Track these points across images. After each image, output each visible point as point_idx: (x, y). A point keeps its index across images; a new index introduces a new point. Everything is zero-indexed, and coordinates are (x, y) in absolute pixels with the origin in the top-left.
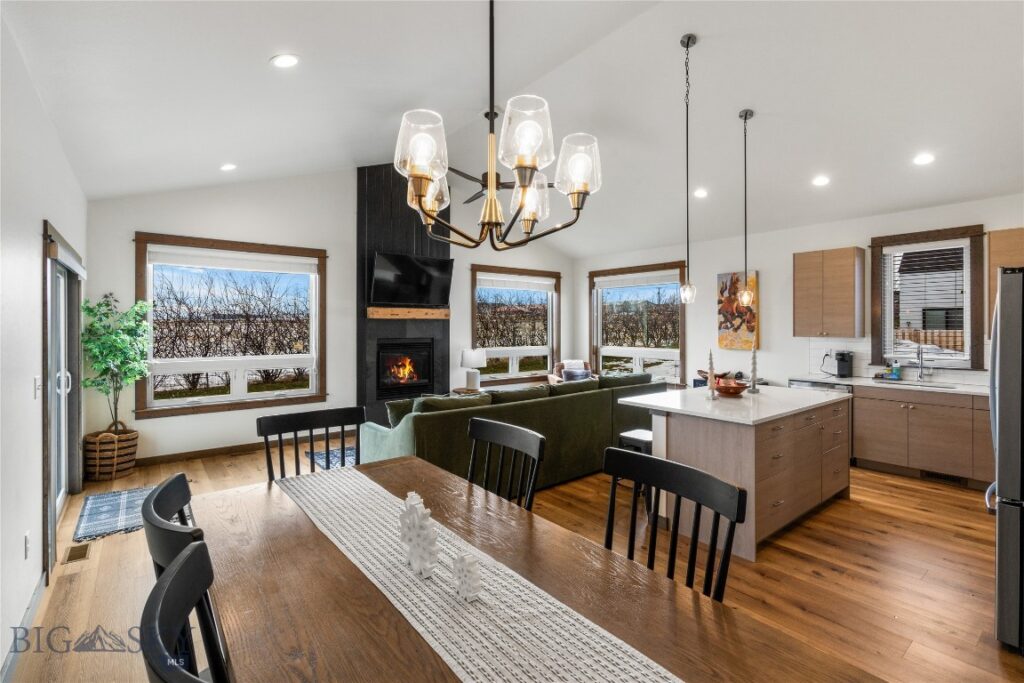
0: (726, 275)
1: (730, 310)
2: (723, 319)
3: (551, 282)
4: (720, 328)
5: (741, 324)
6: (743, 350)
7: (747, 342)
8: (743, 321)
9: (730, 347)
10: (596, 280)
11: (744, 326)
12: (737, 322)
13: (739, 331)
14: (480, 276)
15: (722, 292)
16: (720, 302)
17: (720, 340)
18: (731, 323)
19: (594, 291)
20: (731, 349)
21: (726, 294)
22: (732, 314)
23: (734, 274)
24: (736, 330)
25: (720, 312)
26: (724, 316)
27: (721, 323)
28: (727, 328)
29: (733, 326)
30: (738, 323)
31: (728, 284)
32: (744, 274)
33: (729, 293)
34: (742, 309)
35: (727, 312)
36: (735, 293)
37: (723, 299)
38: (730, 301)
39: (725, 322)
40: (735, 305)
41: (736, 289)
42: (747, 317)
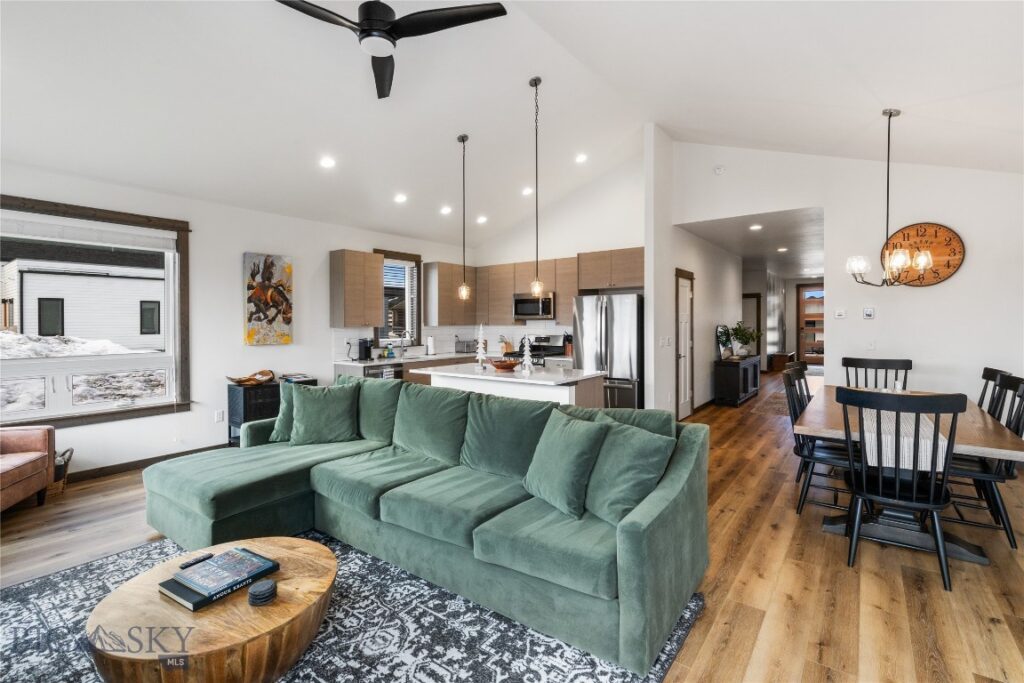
0: (259, 255)
1: (264, 298)
2: (254, 310)
4: (250, 320)
5: (276, 315)
6: (280, 344)
7: (284, 336)
8: (279, 312)
9: (262, 342)
11: (280, 317)
12: (272, 312)
13: (274, 324)
15: (253, 276)
16: (250, 287)
17: (250, 335)
18: (265, 314)
20: (264, 345)
21: (259, 278)
22: (266, 304)
24: (271, 322)
25: (250, 300)
26: (256, 305)
27: (252, 314)
28: (259, 319)
29: (266, 317)
30: (273, 315)
31: (262, 266)
32: (279, 258)
33: (262, 278)
34: (278, 298)
35: (260, 301)
36: (269, 279)
37: (254, 284)
38: (264, 287)
39: (257, 312)
40: (269, 293)
41: (271, 274)
42: (283, 307)
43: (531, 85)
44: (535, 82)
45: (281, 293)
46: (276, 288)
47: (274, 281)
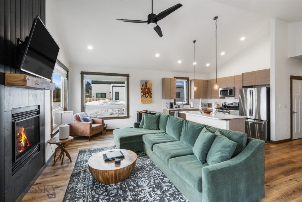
0: (144, 81)
2: (143, 94)
4: (142, 97)
6: (148, 103)
7: (150, 101)
8: (149, 95)
11: (149, 96)
12: (147, 95)
13: (147, 98)
15: (143, 86)
16: (142, 89)
17: (142, 101)
18: (145, 96)
20: (145, 103)
21: (144, 87)
22: (146, 93)
23: (146, 81)
24: (147, 97)
25: (142, 92)
27: (142, 95)
28: (144, 97)
29: (146, 96)
31: (145, 84)
32: (149, 81)
33: (145, 86)
34: (148, 91)
35: (144, 92)
36: (146, 87)
37: (143, 88)
38: (145, 89)
39: (144, 95)
40: (146, 90)
41: (147, 85)
42: (150, 94)
43: (214, 19)
44: (216, 18)
45: (149, 90)
46: (148, 89)
47: (148, 87)
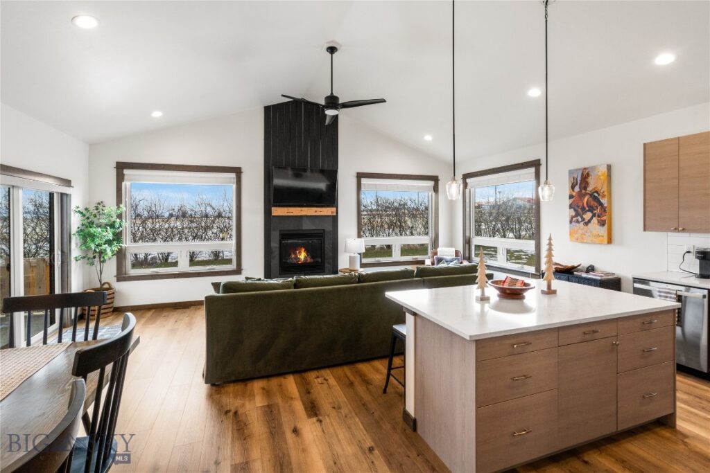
0: (577, 170)
1: (581, 204)
2: (573, 213)
3: (431, 184)
4: (571, 222)
5: (592, 218)
6: (595, 243)
7: (598, 236)
8: (594, 215)
9: (581, 240)
10: (468, 180)
11: (595, 220)
12: (588, 216)
13: (589, 225)
14: (364, 181)
15: (573, 187)
16: (571, 197)
17: (571, 234)
18: (582, 217)
19: (467, 191)
20: (582, 242)
21: (577, 189)
22: (583, 209)
23: (585, 169)
24: (587, 224)
25: (571, 207)
26: (575, 210)
27: (572, 218)
28: (578, 222)
29: (583, 219)
30: (589, 218)
31: (579, 179)
32: (594, 168)
33: (580, 188)
34: (593, 203)
35: (578, 207)
36: (585, 188)
37: (574, 194)
38: (581, 196)
39: (576, 216)
40: (586, 199)
41: (587, 183)
42: (598, 211)
45: (596, 199)
46: (591, 195)
47: (590, 189)
